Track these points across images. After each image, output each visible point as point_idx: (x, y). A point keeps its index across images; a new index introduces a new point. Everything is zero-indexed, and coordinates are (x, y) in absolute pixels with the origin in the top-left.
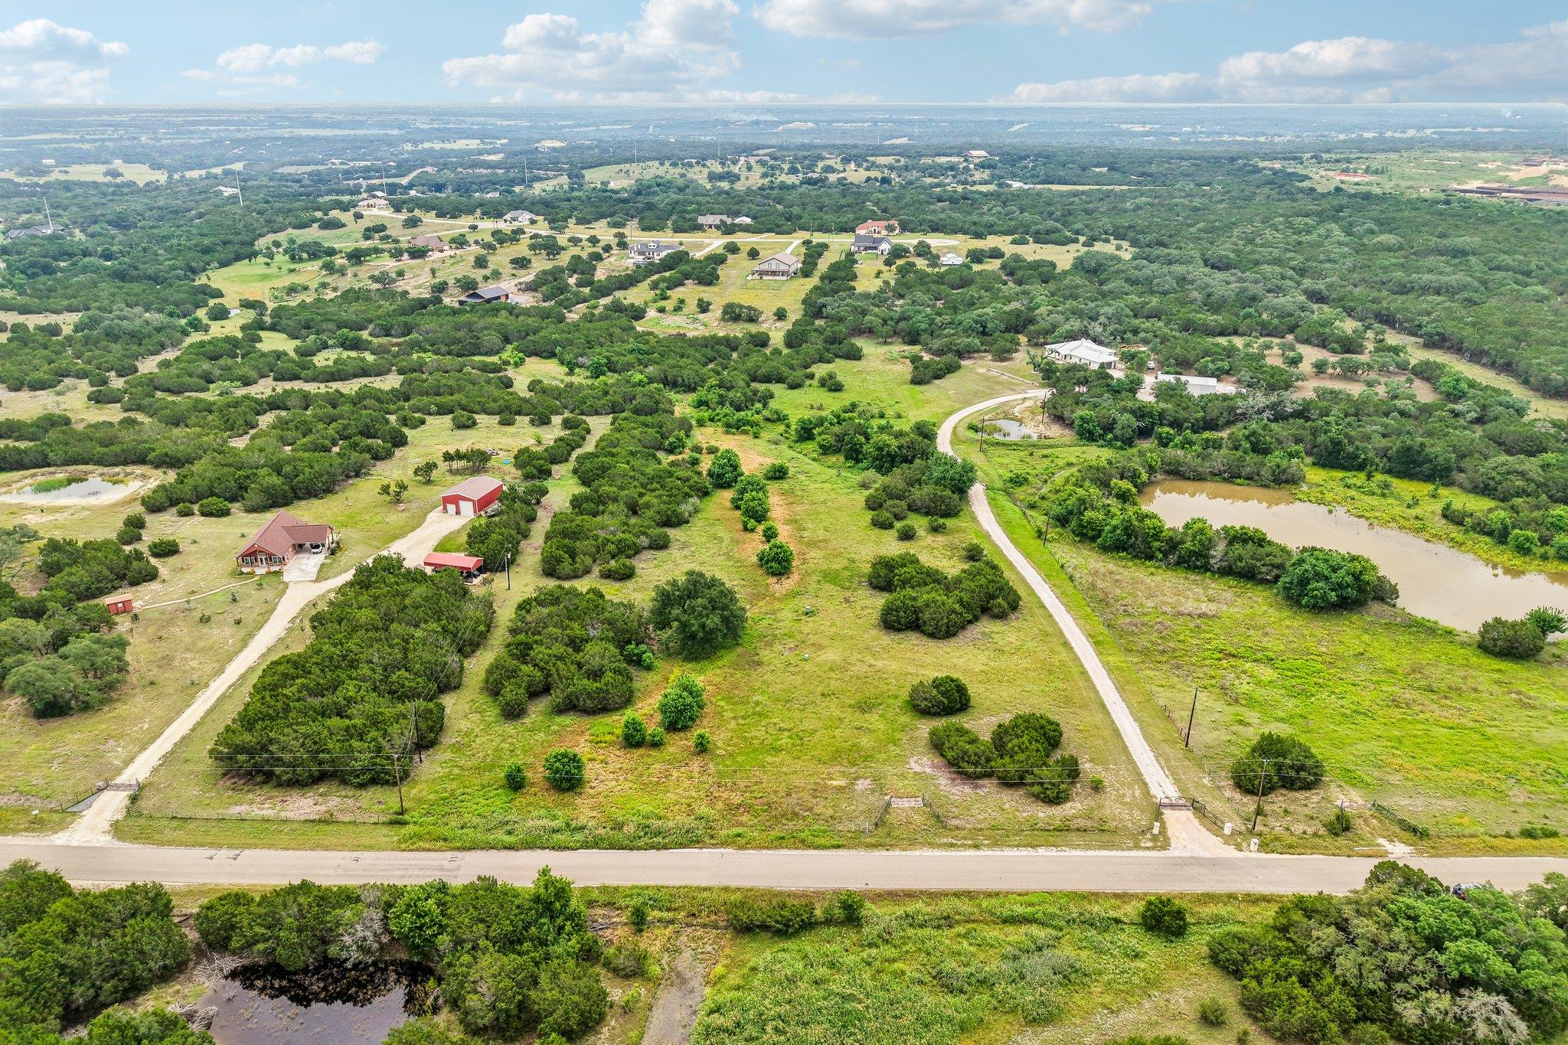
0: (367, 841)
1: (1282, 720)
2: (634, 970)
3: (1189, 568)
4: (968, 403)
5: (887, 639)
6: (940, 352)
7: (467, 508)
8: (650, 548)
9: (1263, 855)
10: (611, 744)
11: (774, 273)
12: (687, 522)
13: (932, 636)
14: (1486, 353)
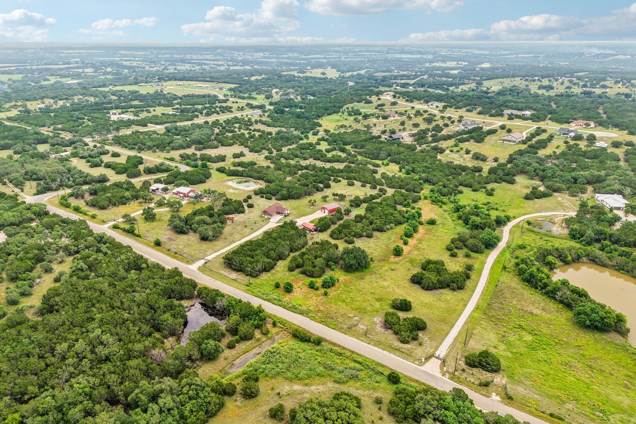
0: (239, 287)
1: (512, 352)
2: (265, 334)
3: (549, 296)
4: (539, 211)
5: (408, 284)
6: (547, 187)
7: (327, 211)
8: (366, 236)
9: (448, 380)
10: (307, 285)
11: (509, 141)
12: (385, 231)
13: (423, 288)
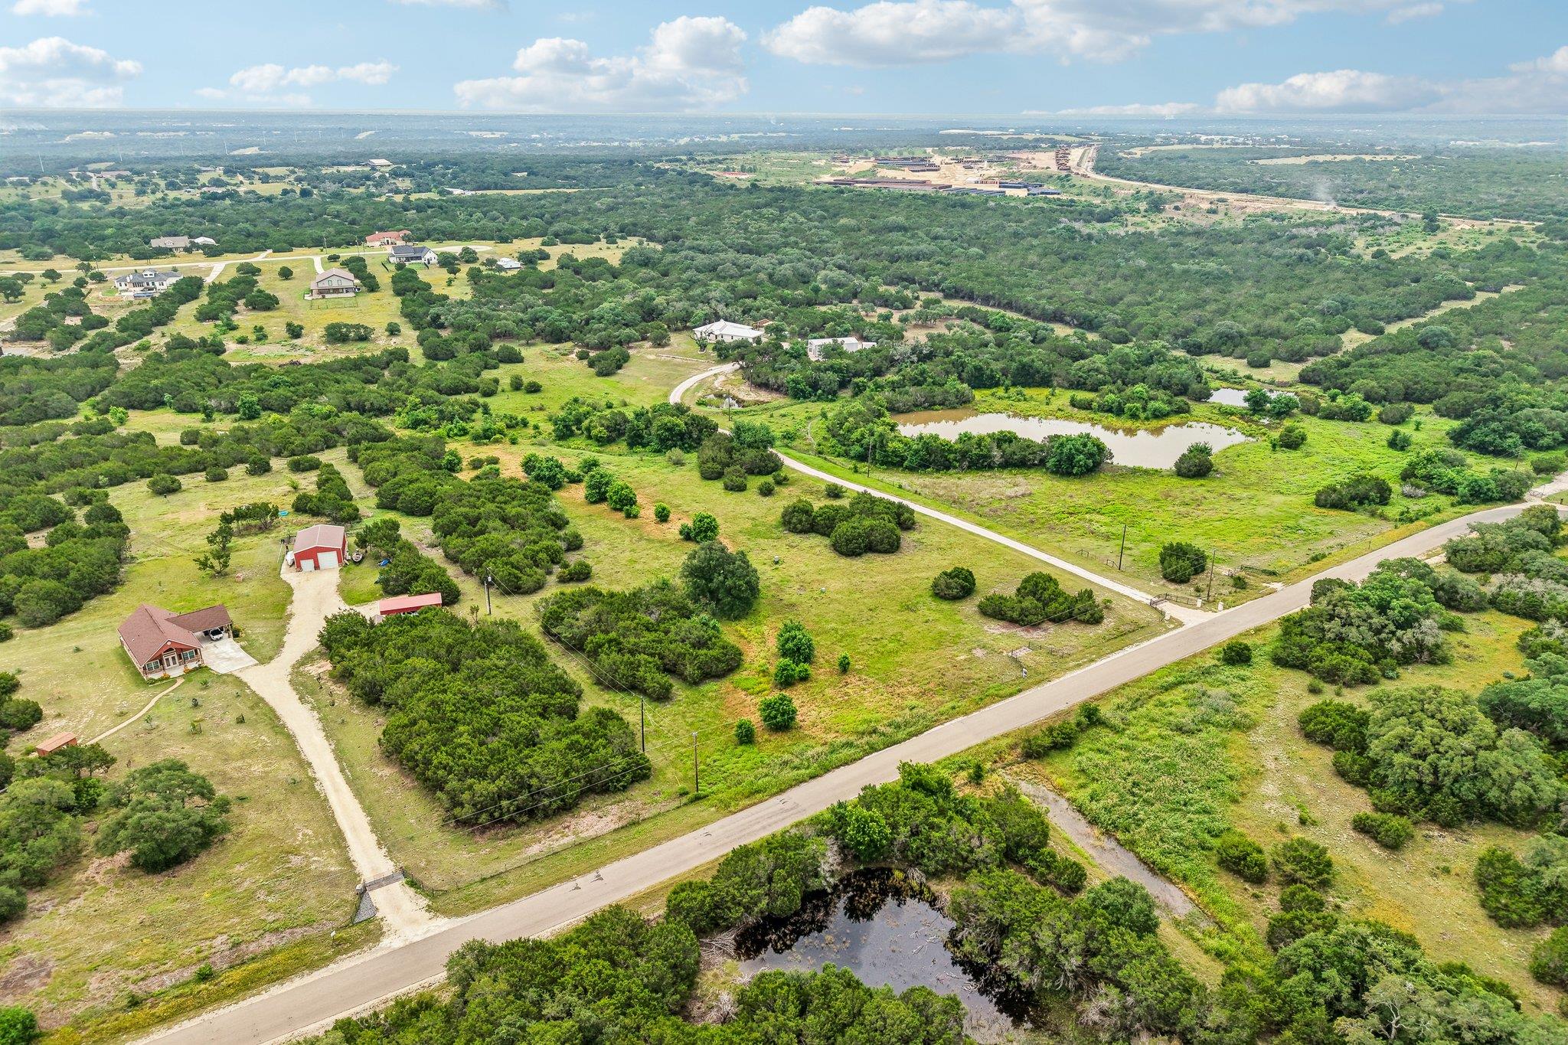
0: (693, 821)
1: (1143, 541)
3: (978, 469)
5: (858, 563)
6: (600, 346)
7: (328, 559)
8: (569, 549)
9: (1228, 611)
10: (770, 690)
11: (336, 291)
12: (568, 523)
13: (885, 552)
14: (993, 297)
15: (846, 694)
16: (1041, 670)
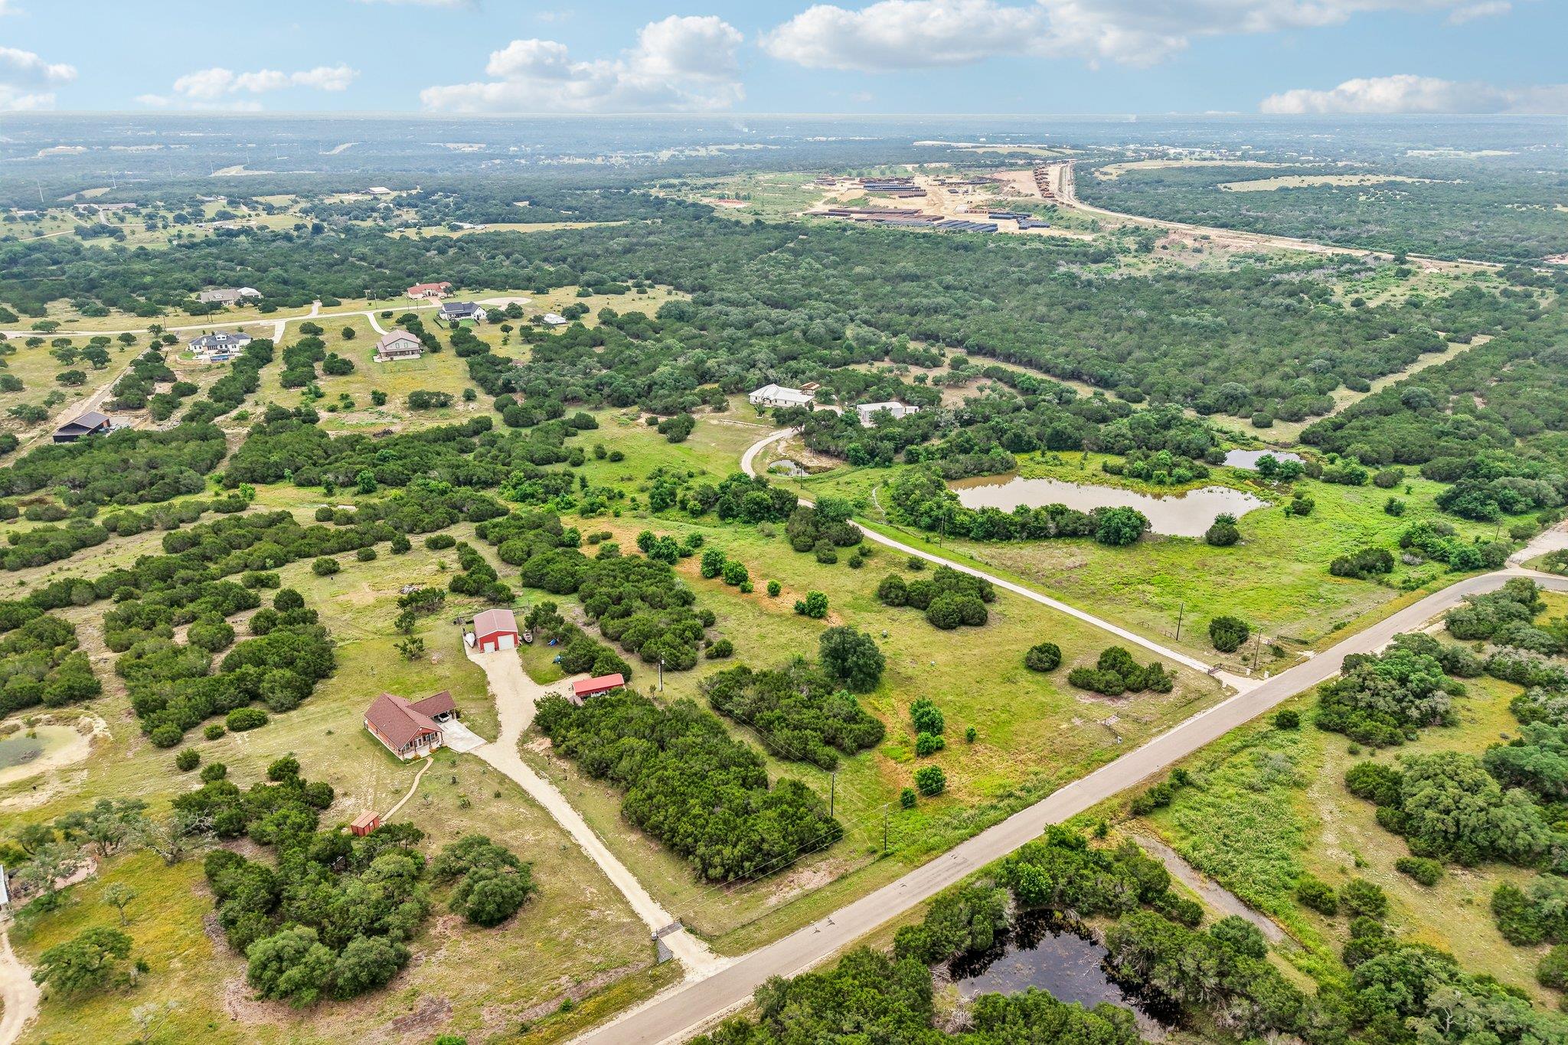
0: (888, 874)
3: (1036, 539)
5: (955, 636)
7: (506, 641)
8: (706, 626)
9: (1273, 678)
10: (915, 759)
11: (403, 353)
12: (695, 598)
13: (977, 624)
15: (978, 761)
16: (1131, 736)
